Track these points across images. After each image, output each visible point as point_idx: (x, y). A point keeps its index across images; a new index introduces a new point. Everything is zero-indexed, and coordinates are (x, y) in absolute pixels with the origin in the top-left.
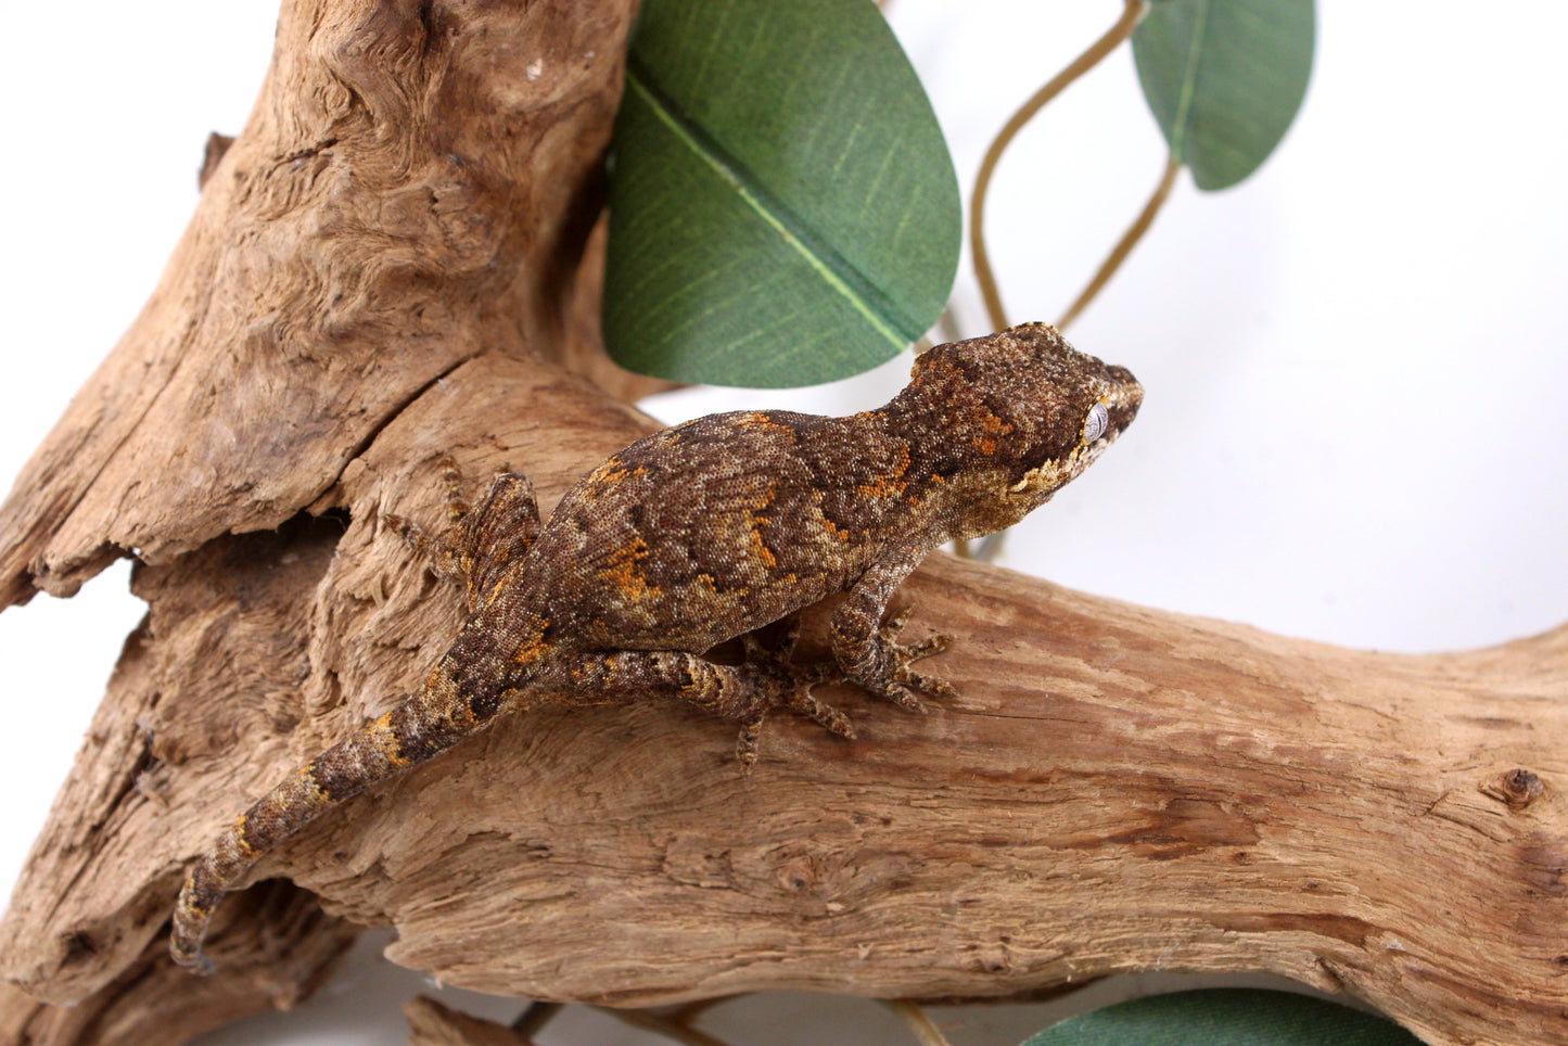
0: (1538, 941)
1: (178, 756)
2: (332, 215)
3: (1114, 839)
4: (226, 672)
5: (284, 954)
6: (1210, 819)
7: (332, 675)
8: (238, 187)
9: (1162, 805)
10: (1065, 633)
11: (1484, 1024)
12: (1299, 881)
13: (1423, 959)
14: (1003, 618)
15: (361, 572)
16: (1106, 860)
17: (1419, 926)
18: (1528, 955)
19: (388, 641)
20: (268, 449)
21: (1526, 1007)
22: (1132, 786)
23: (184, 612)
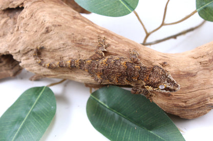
4: (7, 26)
5: (12, 69)
7: (18, 27)
10: (109, 35)
14: (102, 32)
15: (24, 14)
19: (25, 23)
23: (3, 18)
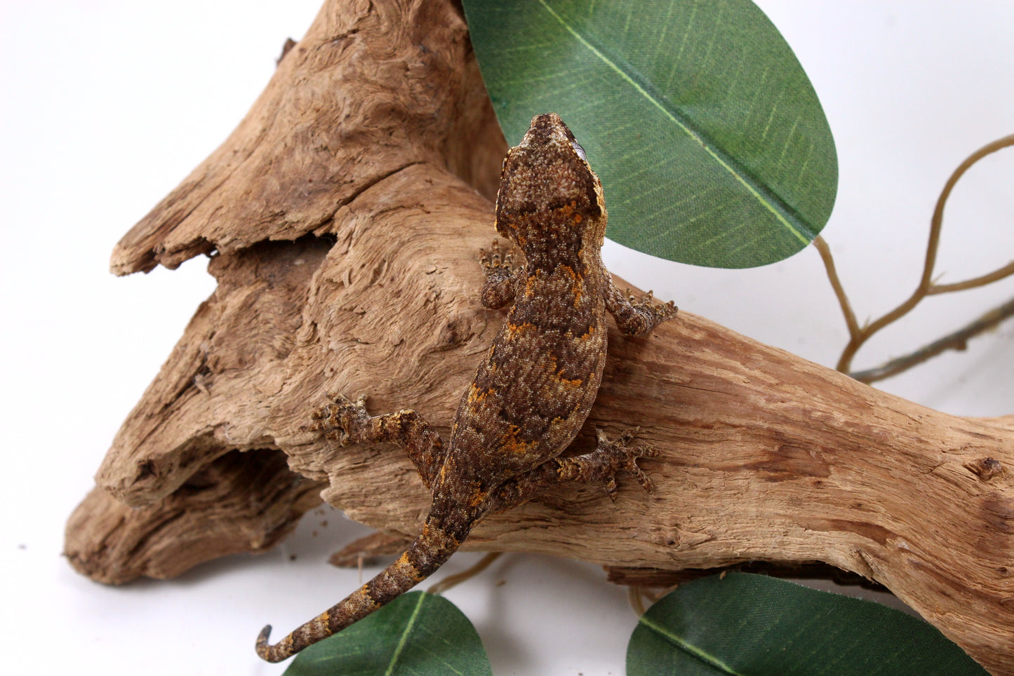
0: (989, 557)
1: (219, 367)
2: (350, 70)
3: (746, 467)
4: (254, 321)
6: (803, 459)
7: (314, 325)
8: (300, 56)
9: (776, 448)
10: (733, 348)
11: (952, 602)
12: (851, 502)
13: (919, 556)
14: (698, 336)
15: (338, 268)
16: (740, 480)
17: (919, 537)
18: (982, 564)
19: (348, 307)
20: (297, 194)
21: (979, 595)
22: (760, 435)
23: (236, 285)
